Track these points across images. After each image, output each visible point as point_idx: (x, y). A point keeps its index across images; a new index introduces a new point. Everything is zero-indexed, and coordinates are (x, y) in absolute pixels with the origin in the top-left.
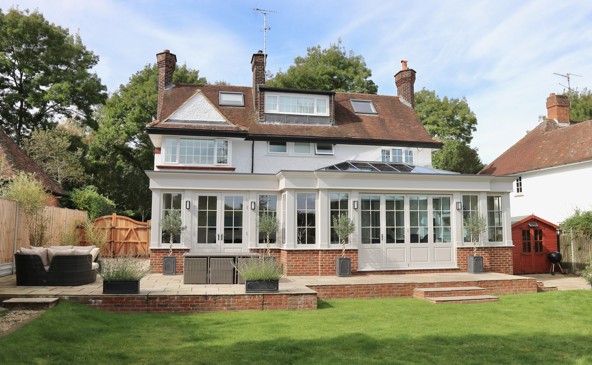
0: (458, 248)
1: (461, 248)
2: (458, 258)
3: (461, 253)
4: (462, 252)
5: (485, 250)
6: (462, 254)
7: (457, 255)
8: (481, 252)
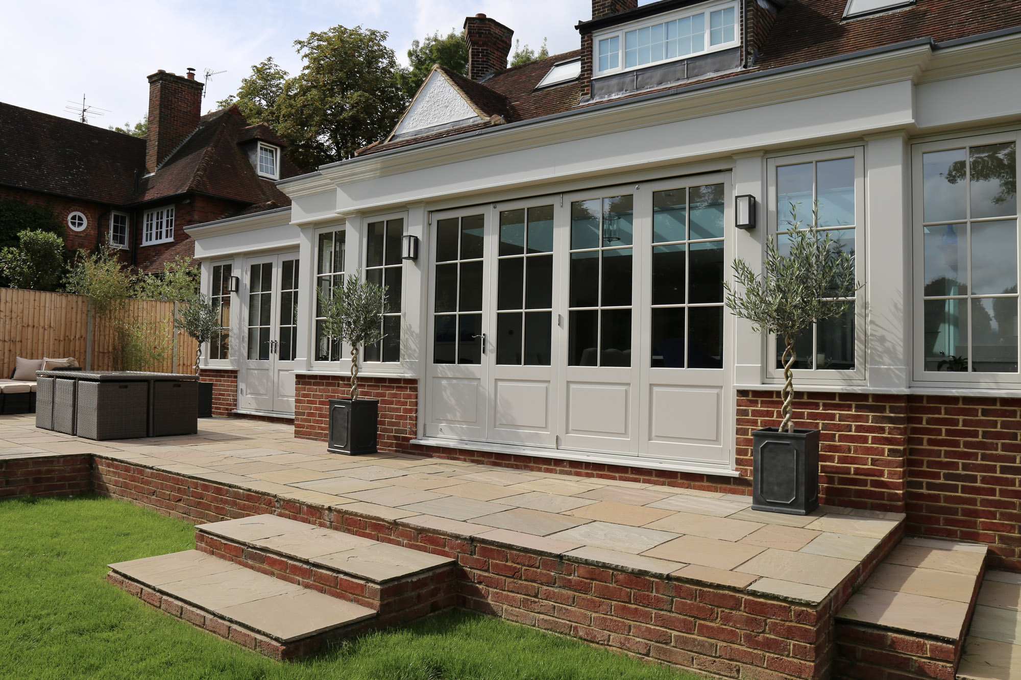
0: (742, 393)
1: (757, 393)
2: (738, 431)
3: (755, 413)
4: (759, 408)
5: (882, 409)
6: (760, 419)
7: (739, 422)
8: (856, 418)
